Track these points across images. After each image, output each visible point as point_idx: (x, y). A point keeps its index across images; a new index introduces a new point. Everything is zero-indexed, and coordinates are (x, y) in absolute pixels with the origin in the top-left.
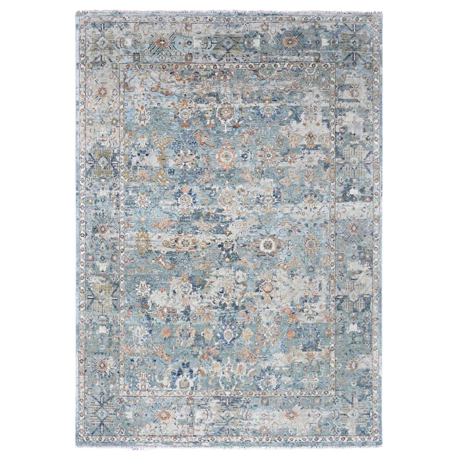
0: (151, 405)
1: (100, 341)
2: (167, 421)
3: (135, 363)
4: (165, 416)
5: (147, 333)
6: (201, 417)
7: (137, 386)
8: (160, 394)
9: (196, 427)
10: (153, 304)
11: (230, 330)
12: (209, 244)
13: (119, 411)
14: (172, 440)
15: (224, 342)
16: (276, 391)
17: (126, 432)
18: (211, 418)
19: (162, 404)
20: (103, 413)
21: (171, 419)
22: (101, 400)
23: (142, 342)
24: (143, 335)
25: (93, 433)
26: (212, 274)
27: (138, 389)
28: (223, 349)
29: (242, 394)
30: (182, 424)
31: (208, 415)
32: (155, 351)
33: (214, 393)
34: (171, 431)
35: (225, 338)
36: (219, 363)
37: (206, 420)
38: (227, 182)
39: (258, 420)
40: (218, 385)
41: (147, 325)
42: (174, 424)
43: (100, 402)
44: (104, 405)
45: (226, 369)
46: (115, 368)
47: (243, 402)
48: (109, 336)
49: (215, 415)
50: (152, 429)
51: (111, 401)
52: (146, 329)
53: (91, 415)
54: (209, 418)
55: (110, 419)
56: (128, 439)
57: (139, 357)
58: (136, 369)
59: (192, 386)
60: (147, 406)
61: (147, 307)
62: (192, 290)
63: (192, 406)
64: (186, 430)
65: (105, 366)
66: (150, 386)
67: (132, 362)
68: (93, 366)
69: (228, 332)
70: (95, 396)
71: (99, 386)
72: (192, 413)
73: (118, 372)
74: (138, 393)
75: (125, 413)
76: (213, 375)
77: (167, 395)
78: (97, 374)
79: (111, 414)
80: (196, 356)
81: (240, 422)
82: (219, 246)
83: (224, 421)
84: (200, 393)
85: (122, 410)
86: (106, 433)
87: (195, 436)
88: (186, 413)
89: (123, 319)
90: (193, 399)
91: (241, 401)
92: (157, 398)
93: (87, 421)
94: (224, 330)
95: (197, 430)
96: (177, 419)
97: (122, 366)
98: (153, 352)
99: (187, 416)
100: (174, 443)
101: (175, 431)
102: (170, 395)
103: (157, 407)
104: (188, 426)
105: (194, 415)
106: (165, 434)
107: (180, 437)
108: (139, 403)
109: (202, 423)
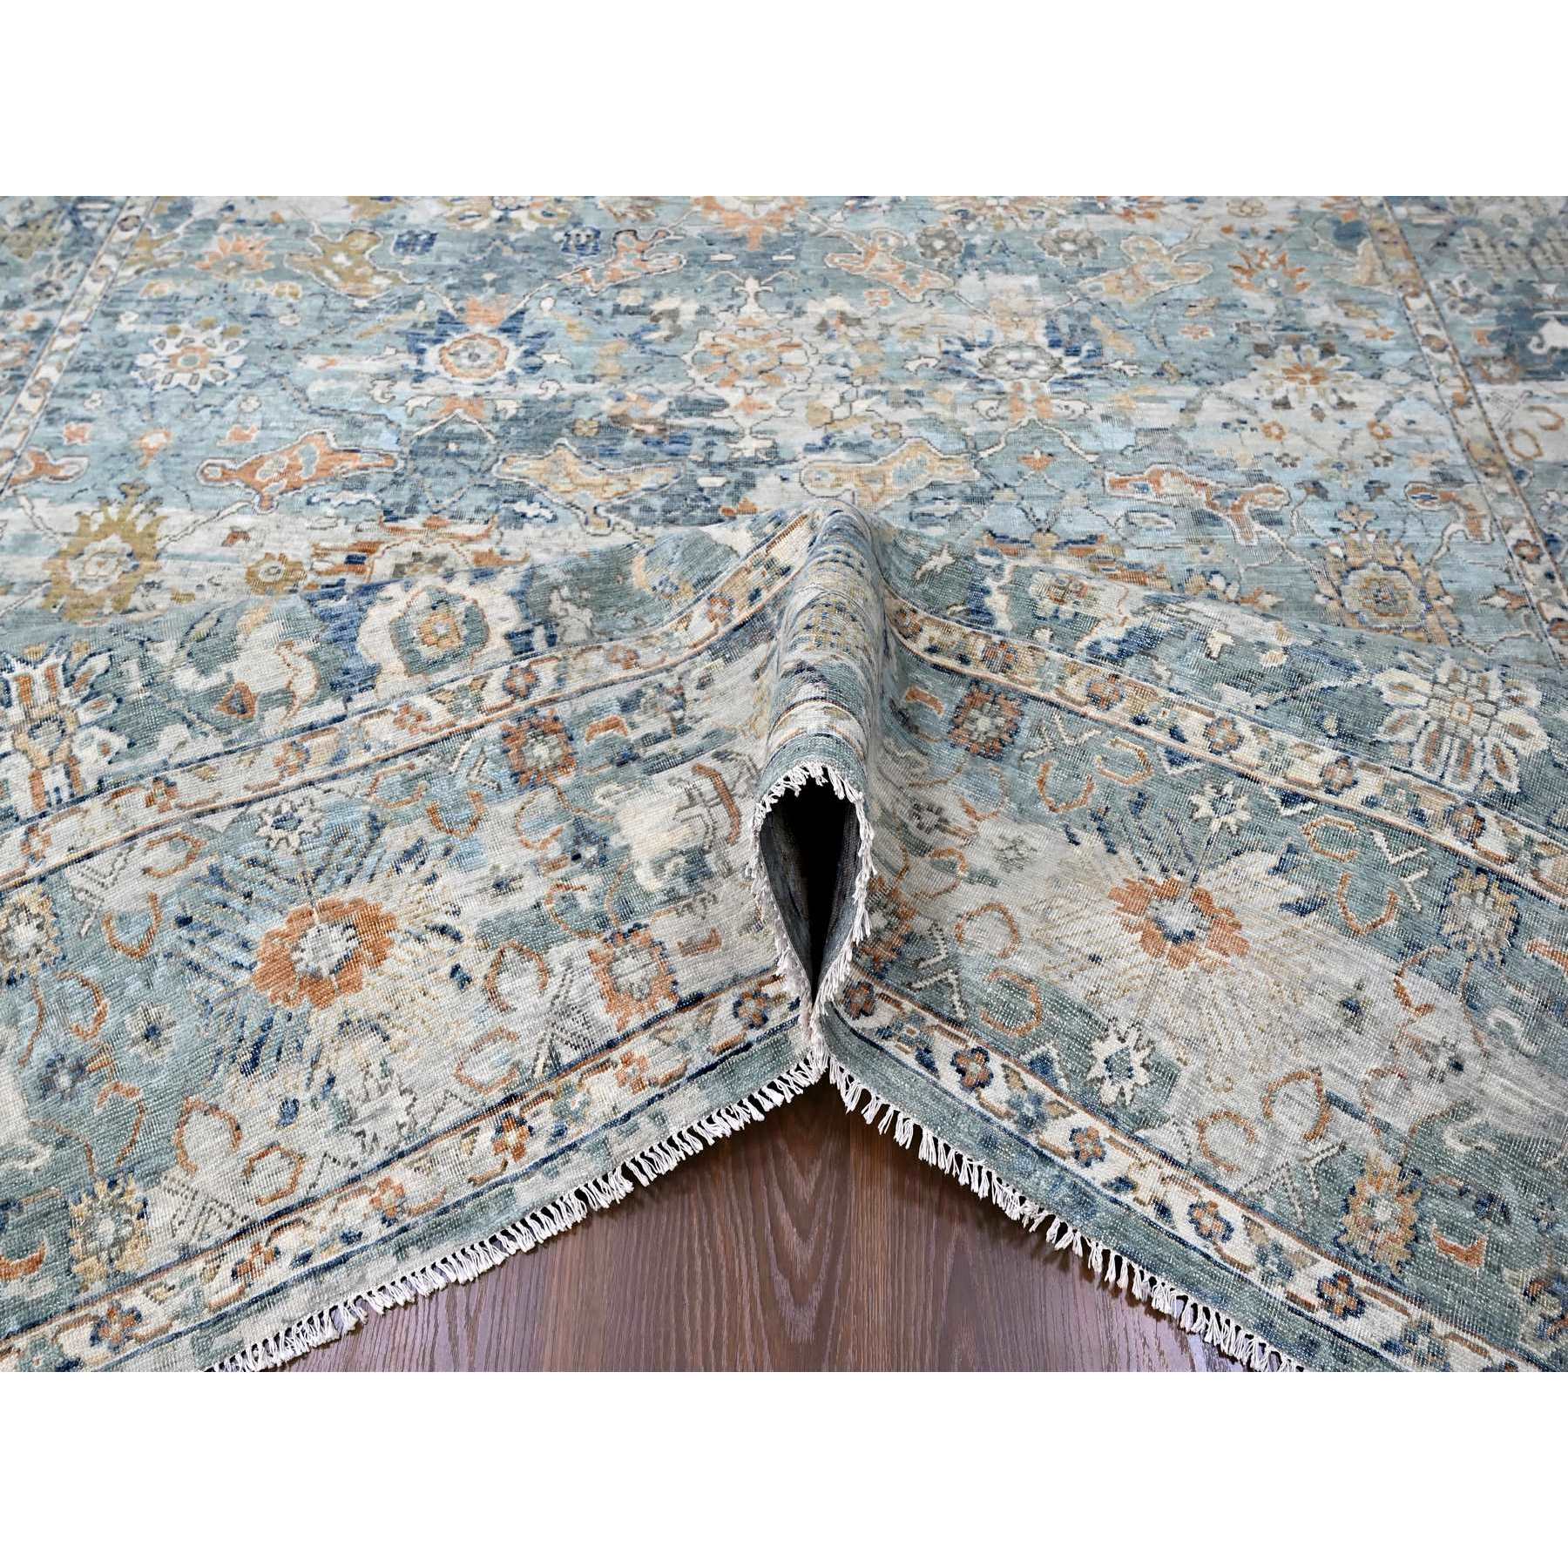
0: (174, 909)
2: (366, 1000)
4: (338, 944)
8: (234, 780)
14: (492, 1164)
19: (283, 858)
21: (401, 955)
33: (702, 627)
34: (445, 1072)
59: (508, 627)
60: (131, 936)
63: (565, 779)
66: (118, 742)
77: (310, 773)
84: (594, 658)
88: (532, 855)
90: (551, 728)
92: (219, 822)
96: (468, 932)
99: (555, 866)
100: (518, 1187)
101: (489, 1048)
102: (335, 760)
103: (237, 903)
104: (594, 943)
105: (615, 842)
106: (394, 1137)
107: (551, 1087)
108: (50, 948)
109: (708, 875)
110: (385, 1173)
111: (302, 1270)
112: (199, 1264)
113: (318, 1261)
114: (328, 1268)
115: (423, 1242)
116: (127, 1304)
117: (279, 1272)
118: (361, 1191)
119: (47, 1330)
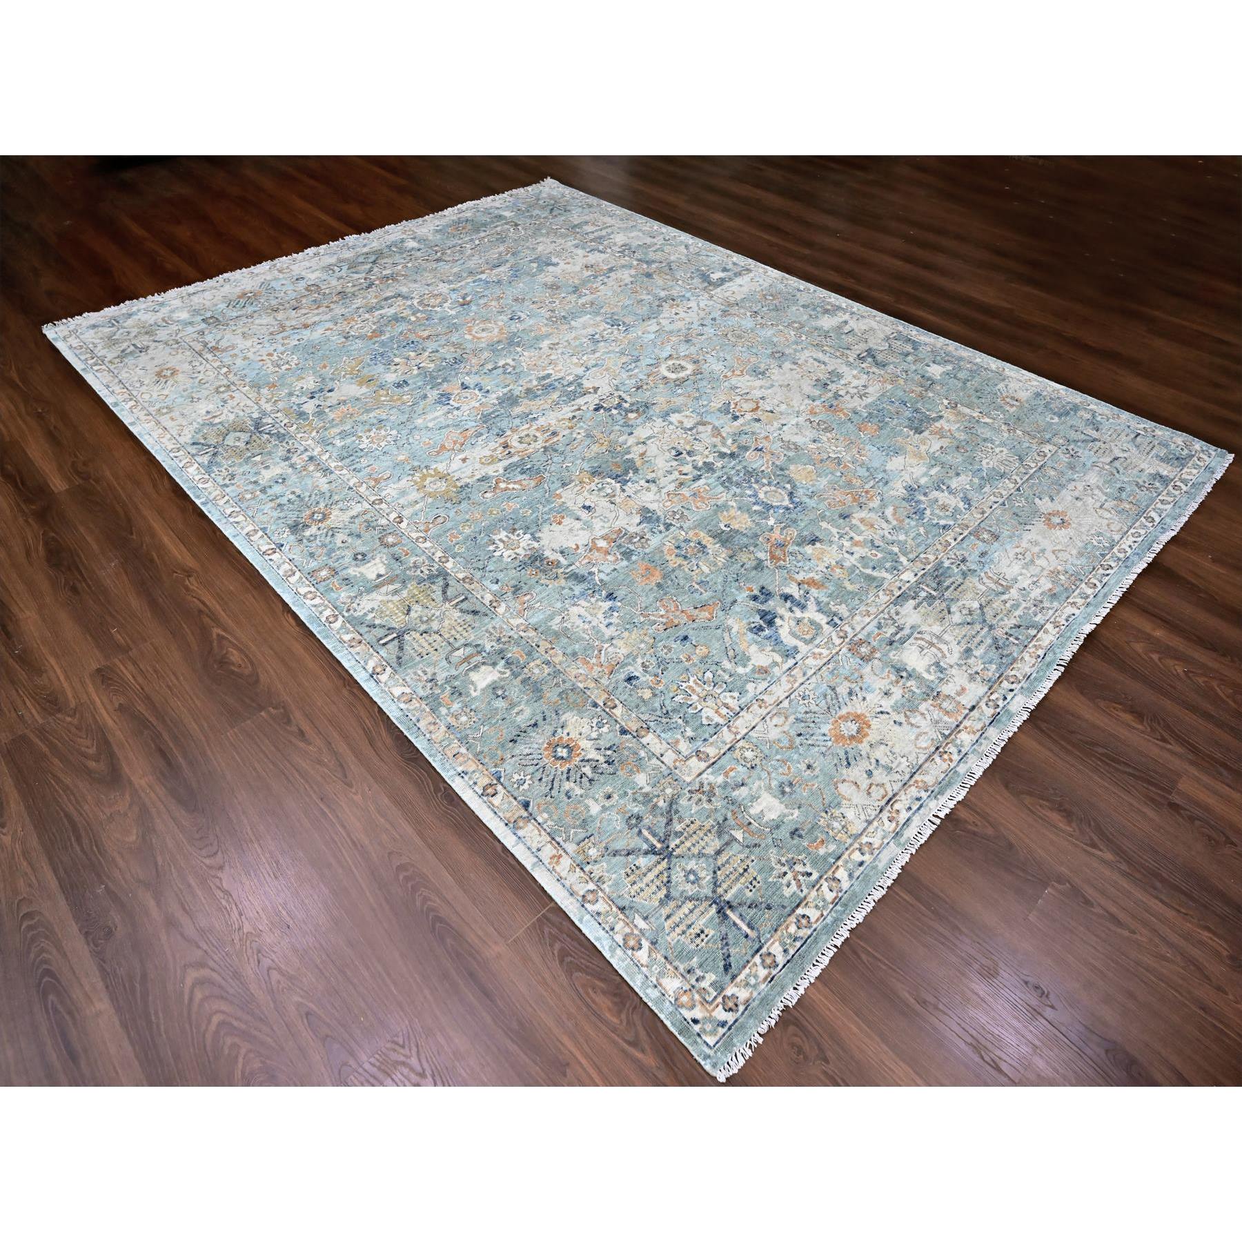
0: (793, 733)
1: (500, 704)
2: (873, 736)
3: (642, 679)
4: (853, 726)
5: (608, 604)
6: (927, 660)
7: (705, 722)
8: (780, 692)
9: (947, 689)
10: (562, 552)
11: (766, 488)
12: (574, 417)
13: (731, 822)
14: (945, 766)
15: (781, 511)
16: (973, 508)
17: (814, 863)
18: (946, 643)
19: (813, 708)
20: (692, 872)
21: (874, 723)
22: (646, 840)
23: (612, 628)
24: (600, 616)
25: (727, 967)
26: (629, 444)
27: (717, 725)
28: (795, 521)
29: (932, 558)
30: (914, 710)
31: (932, 644)
32: (664, 620)
33: (884, 598)
34: (911, 747)
35: (774, 504)
36: (818, 545)
37: (944, 656)
38: (519, 349)
39: (1024, 571)
40: (870, 579)
41: (591, 592)
42: (897, 727)
43: (652, 851)
44: (672, 845)
45: (847, 544)
46: (605, 729)
47: (954, 567)
48: (515, 675)
49: (945, 631)
50: (864, 786)
51: (681, 820)
52: (593, 600)
53: (665, 911)
54: (944, 647)
55: (729, 869)
56: (842, 874)
57: (639, 661)
58: (661, 687)
59: (825, 621)
60: (786, 743)
61: (558, 565)
62: (618, 485)
63: (878, 655)
64: (936, 714)
65: (570, 750)
66: (736, 694)
67: (634, 682)
68: (538, 775)
69: (766, 493)
70: (620, 845)
71: (604, 809)
72: (901, 672)
73: (624, 732)
74: (727, 736)
75: (752, 811)
76: (838, 570)
77: (801, 681)
78: (567, 786)
79: (718, 853)
80: (759, 566)
81: (1005, 602)
82: (596, 410)
83: (978, 627)
84: (858, 618)
85: (734, 813)
86: (767, 920)
87: (973, 708)
88: (887, 681)
89: (521, 621)
90: (861, 642)
91: (948, 568)
92: (786, 704)
93: (669, 946)
94: (755, 495)
95: (959, 694)
96: (889, 710)
97: (618, 712)
98: (661, 627)
99: (897, 682)
100: (958, 769)
101: (921, 738)
102: (804, 674)
103: (812, 725)
104: (930, 702)
105: (908, 668)
106: (909, 770)
107: (948, 741)
108: (760, 755)
109: (945, 669)
110: (913, 779)
111: (911, 812)
112: (875, 823)
113: (915, 808)
114: (919, 809)
115: (941, 792)
116: (864, 842)
117: (904, 816)
118: (910, 786)
119: (845, 856)
